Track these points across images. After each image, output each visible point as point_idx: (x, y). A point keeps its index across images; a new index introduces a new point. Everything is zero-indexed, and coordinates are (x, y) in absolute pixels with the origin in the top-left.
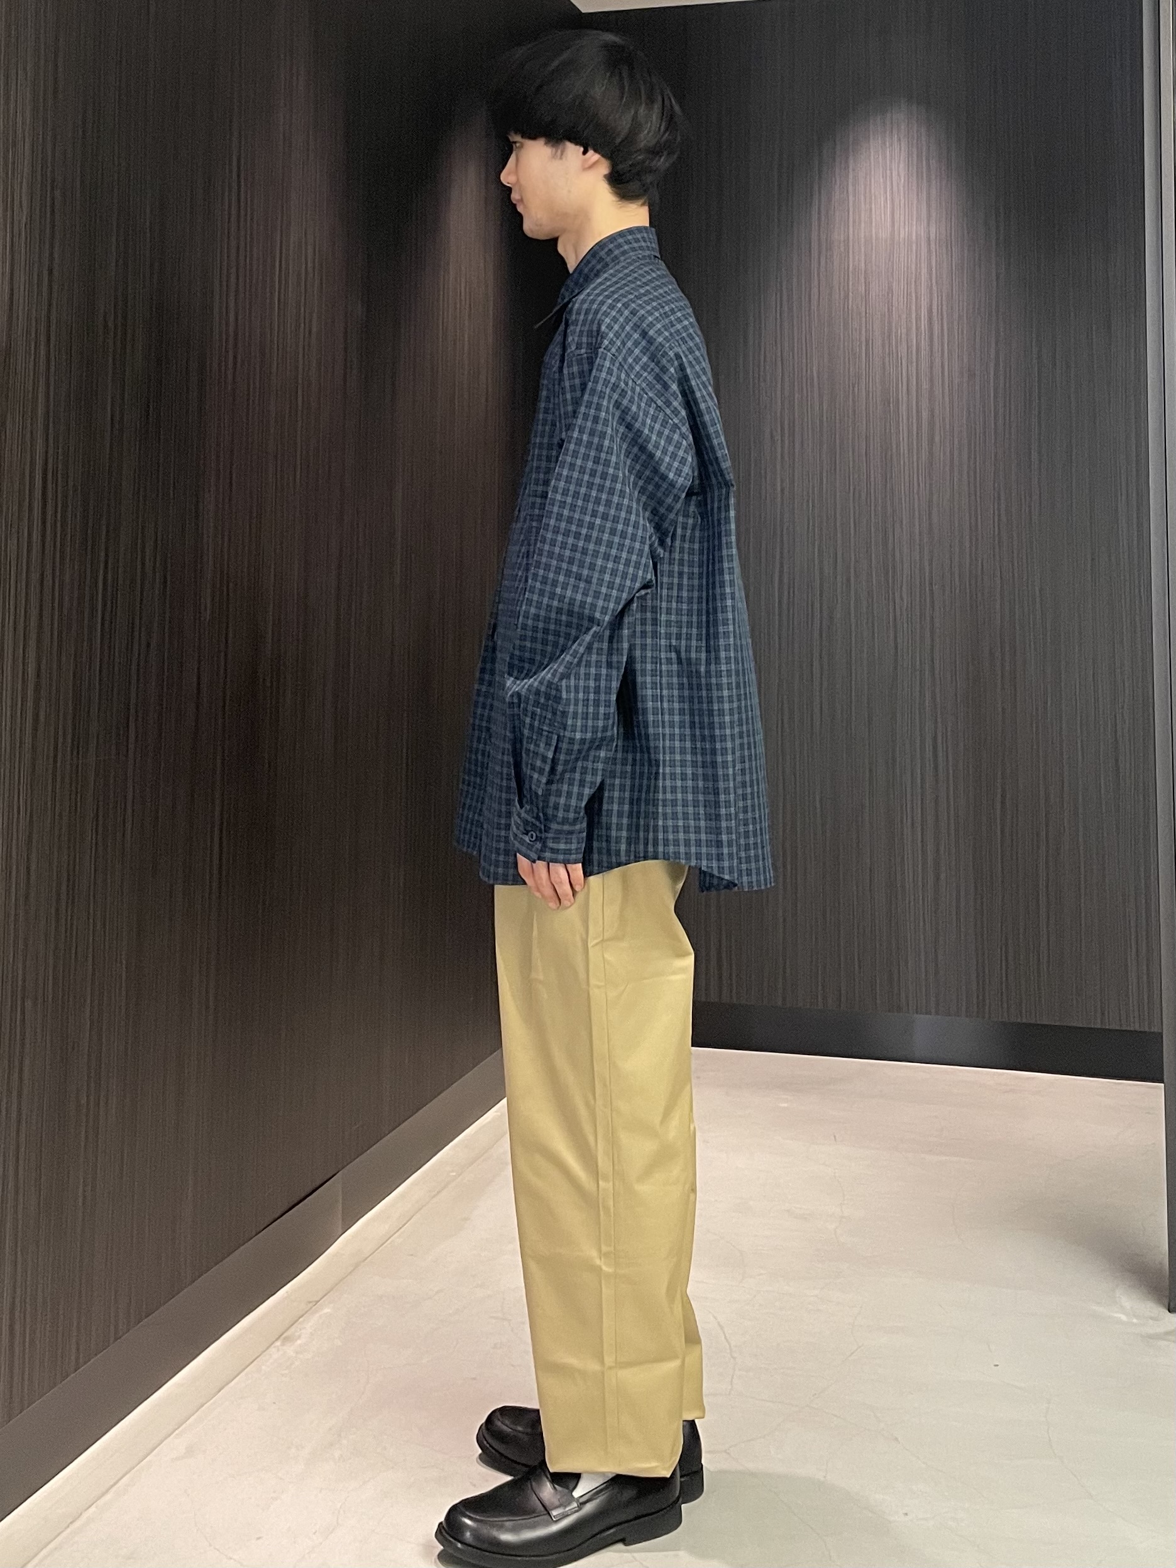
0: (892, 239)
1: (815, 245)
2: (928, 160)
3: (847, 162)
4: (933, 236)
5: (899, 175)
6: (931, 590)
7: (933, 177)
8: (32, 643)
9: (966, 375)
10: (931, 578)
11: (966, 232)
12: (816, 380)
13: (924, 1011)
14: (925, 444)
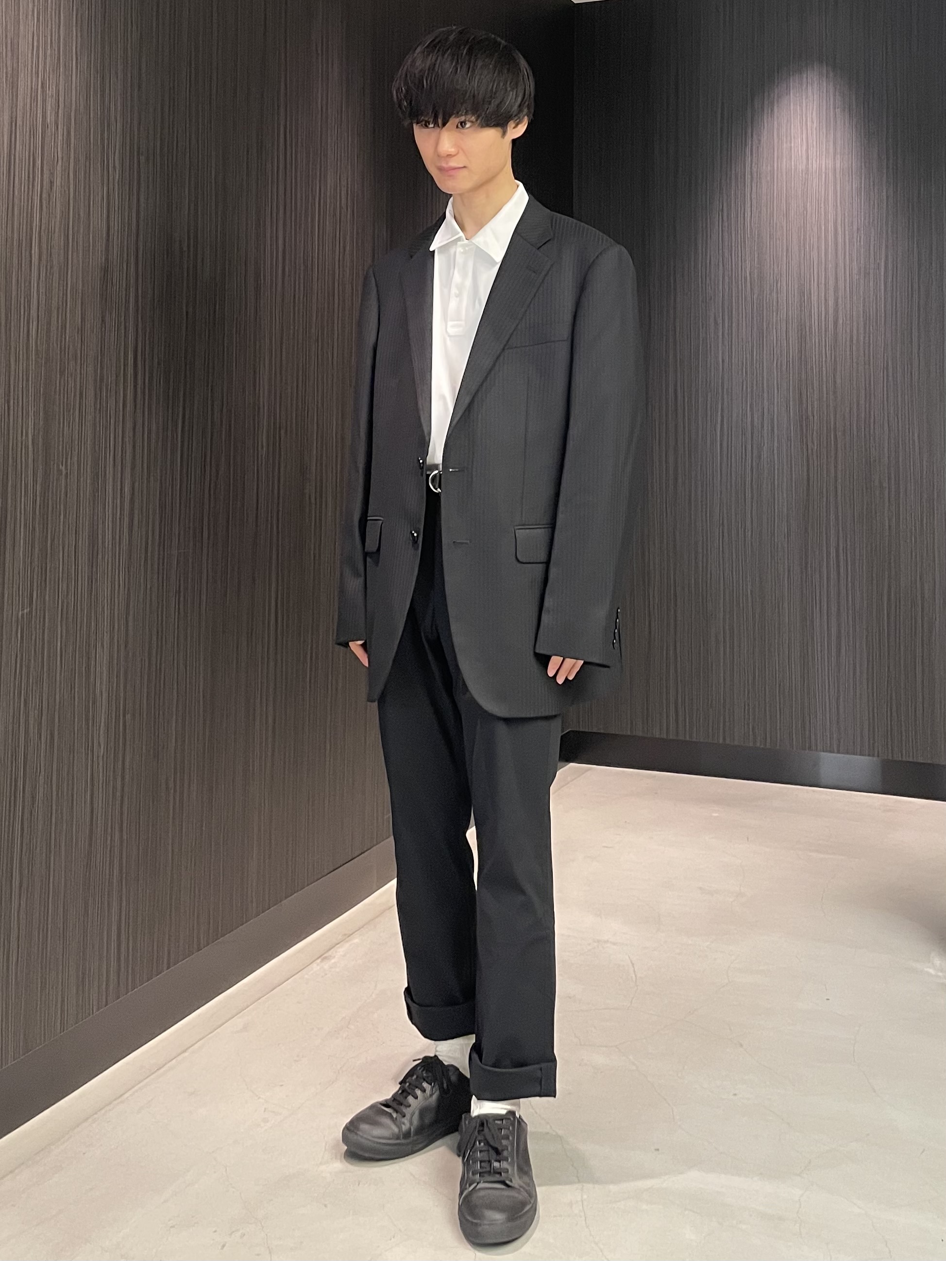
0: (807, 169)
1: (748, 176)
2: (835, 108)
3: (772, 110)
4: (838, 165)
5: (813, 122)
6: (835, 436)
7: (838, 122)
8: (128, 470)
9: (862, 274)
10: (835, 428)
11: (863, 164)
12: (748, 278)
13: (828, 749)
14: (831, 326)
